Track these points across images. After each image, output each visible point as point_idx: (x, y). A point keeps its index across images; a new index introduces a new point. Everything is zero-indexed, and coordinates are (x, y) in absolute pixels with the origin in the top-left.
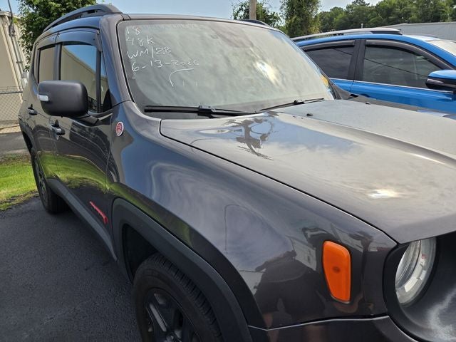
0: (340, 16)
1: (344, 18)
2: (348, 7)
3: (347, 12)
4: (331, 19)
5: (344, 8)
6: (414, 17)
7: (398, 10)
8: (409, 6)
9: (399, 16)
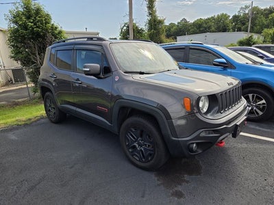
0: (174, 28)
1: (176, 29)
2: (178, 23)
3: (178, 26)
4: (170, 29)
5: (176, 24)
6: (213, 29)
7: (204, 25)
8: (210, 23)
9: (206, 28)
